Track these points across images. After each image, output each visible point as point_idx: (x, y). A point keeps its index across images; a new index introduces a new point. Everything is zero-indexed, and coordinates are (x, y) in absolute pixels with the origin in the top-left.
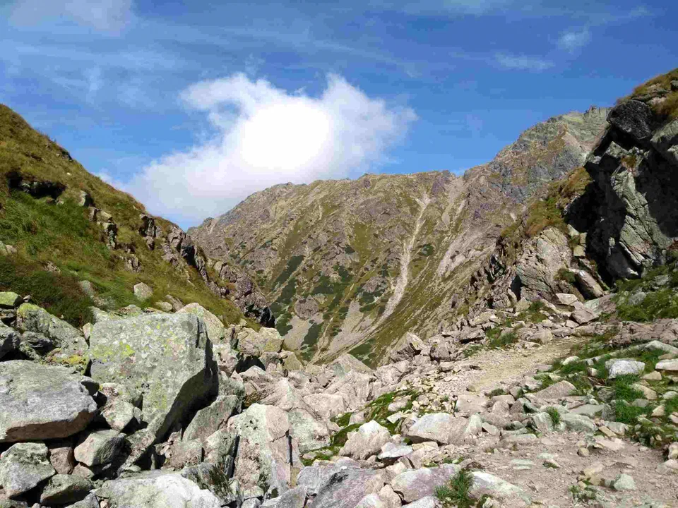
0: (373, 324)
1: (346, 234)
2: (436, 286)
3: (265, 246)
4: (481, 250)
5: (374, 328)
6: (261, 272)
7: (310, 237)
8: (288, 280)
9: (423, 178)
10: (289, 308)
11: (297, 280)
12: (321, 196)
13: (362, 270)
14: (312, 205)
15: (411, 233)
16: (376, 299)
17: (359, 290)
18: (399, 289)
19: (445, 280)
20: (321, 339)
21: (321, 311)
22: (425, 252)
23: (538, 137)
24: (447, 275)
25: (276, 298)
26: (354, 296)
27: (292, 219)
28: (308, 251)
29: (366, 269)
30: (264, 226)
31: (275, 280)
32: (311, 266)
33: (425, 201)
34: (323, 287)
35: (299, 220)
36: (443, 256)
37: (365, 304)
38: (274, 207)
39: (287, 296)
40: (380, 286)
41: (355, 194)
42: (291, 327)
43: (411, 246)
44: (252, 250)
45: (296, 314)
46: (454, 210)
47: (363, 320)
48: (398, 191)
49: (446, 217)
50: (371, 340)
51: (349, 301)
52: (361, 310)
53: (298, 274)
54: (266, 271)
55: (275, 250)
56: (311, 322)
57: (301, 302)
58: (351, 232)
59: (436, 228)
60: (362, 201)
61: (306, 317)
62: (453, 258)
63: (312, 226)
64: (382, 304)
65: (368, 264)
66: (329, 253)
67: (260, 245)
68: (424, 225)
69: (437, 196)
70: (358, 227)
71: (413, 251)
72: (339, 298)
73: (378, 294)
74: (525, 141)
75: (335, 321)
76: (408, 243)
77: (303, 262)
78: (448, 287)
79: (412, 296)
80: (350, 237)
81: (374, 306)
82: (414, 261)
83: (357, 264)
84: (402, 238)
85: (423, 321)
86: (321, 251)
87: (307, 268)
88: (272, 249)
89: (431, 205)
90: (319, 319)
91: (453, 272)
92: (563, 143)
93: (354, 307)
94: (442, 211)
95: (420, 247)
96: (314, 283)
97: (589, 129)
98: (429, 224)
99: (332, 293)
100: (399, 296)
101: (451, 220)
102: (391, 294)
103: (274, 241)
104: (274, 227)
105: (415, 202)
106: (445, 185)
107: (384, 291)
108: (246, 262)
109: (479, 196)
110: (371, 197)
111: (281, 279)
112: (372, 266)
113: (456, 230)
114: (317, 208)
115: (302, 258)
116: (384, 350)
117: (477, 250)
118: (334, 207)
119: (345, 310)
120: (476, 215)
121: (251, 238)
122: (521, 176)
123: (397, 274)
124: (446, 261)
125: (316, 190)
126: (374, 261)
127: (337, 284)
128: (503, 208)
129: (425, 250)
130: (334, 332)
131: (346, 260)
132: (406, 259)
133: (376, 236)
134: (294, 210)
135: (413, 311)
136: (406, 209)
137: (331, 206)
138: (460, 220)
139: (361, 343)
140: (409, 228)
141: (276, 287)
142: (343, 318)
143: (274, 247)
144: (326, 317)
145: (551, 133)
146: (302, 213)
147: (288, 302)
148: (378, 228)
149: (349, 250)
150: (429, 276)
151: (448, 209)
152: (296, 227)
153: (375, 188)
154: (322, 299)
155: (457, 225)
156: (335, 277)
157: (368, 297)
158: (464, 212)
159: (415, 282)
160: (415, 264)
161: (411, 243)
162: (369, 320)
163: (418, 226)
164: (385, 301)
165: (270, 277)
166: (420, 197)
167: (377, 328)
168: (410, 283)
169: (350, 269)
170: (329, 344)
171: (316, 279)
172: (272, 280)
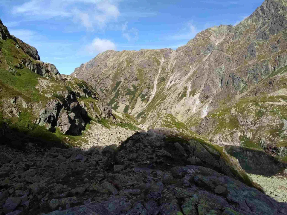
0: (145, 105)
1: (135, 73)
2: (165, 92)
3: (107, 78)
4: (180, 79)
5: (146, 106)
6: (107, 87)
7: (123, 74)
8: (116, 90)
9: (162, 51)
10: (118, 100)
11: (120, 90)
12: (126, 57)
13: (141, 87)
14: (122, 62)
15: (158, 73)
16: (146, 97)
17: (141, 94)
18: (153, 93)
19: (168, 90)
20: (129, 110)
21: (128, 101)
22: (162, 80)
23: (202, 36)
24: (168, 88)
25: (113, 96)
26: (139, 96)
27: (116, 67)
28: (122, 79)
29: (143, 86)
30: (106, 69)
31: (112, 90)
32: (124, 85)
33: (163, 60)
34: (129, 93)
35: (118, 67)
36: (168, 81)
37: (142, 99)
38: (108, 62)
39: (117, 96)
40: (147, 92)
41: (138, 57)
42: (119, 106)
43: (157, 78)
44: (103, 79)
45: (120, 102)
46: (172, 64)
47: (142, 104)
48: (153, 57)
49: (169, 67)
50: (145, 110)
51: (137, 98)
52: (141, 100)
53: (120, 88)
54: (109, 87)
55: (111, 79)
56: (125, 104)
57: (122, 98)
58: (137, 73)
59: (166, 71)
60: (140, 60)
61: (124, 103)
62: (171, 82)
63: (123, 70)
64: (148, 98)
65: (143, 84)
66: (130, 80)
67: (105, 77)
68: (162, 70)
69: (167, 59)
70: (140, 71)
71: (158, 80)
72: (134, 96)
73: (147, 95)
74: (197, 38)
75: (133, 104)
76: (156, 77)
77: (121, 84)
78: (169, 93)
79: (157, 96)
80: (137, 74)
81: (145, 99)
82: (158, 83)
83: (139, 84)
84: (155, 75)
85: (160, 104)
86: (127, 79)
87: (123, 86)
88: (110, 79)
89: (164, 62)
90: (128, 103)
91: (171, 87)
92: (209, 40)
93: (139, 99)
94: (168, 64)
95: (160, 78)
96: (126, 91)
97: (220, 33)
98: (164, 69)
99: (132, 95)
100: (153, 96)
101: (171, 68)
102: (151, 95)
103: (110, 76)
104: (109, 70)
105: (159, 61)
106: (170, 54)
107: (148, 94)
108: (101, 83)
109: (181, 59)
110: (143, 59)
111: (114, 90)
112: (145, 85)
113: (172, 72)
114: (125, 63)
115: (120, 82)
116: (149, 113)
117: (178, 79)
118: (131, 62)
119: (136, 100)
120: (179, 67)
121: (101, 74)
122: (195, 52)
123: (153, 88)
124: (169, 83)
125: (123, 55)
126: (145, 83)
127: (133, 92)
128: (188, 64)
129: (162, 79)
130: (133, 108)
131: (136, 83)
132: (156, 83)
133: (146, 74)
134: (116, 63)
135: (158, 101)
136: (156, 64)
137: (129, 62)
138: (174, 68)
139: (141, 111)
140: (156, 71)
141: (113, 93)
142: (136, 103)
143: (110, 78)
144: (130, 103)
145: (206, 35)
146: (119, 64)
147: (117, 98)
148: (146, 71)
149: (137, 79)
150: (163, 89)
151: (170, 64)
152: (117, 70)
153: (145, 55)
154: (128, 97)
155: (173, 71)
156: (132, 89)
157: (143, 96)
158: (175, 65)
159: (158, 91)
160: (159, 85)
161: (157, 77)
162: (144, 104)
163: (160, 70)
164: (149, 97)
165: (110, 89)
166: (161, 59)
167: (147, 106)
168: (157, 91)
169: (137, 86)
170: (131, 112)
171: (126, 90)
172: (111, 90)
